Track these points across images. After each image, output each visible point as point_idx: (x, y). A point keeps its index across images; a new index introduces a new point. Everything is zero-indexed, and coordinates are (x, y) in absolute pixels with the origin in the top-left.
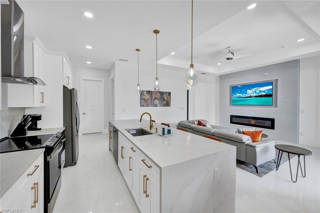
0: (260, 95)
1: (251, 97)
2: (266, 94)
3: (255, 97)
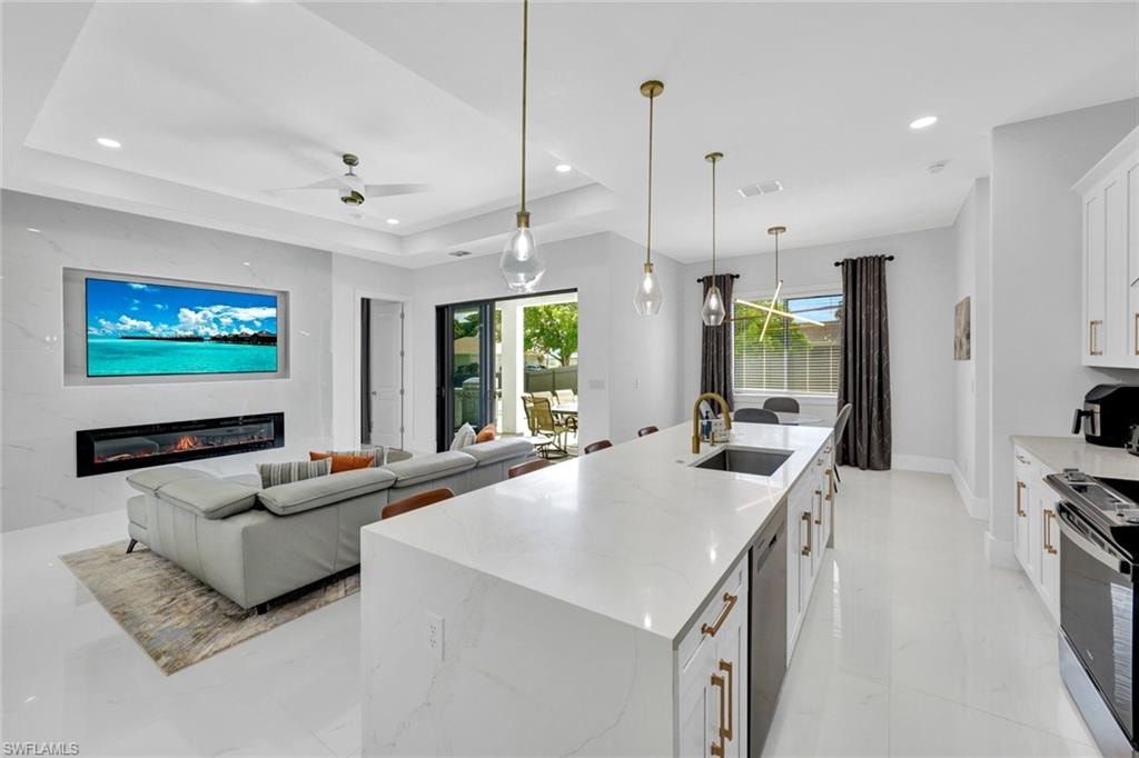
0: (237, 336)
1: (200, 339)
2: (255, 335)
3: (214, 339)
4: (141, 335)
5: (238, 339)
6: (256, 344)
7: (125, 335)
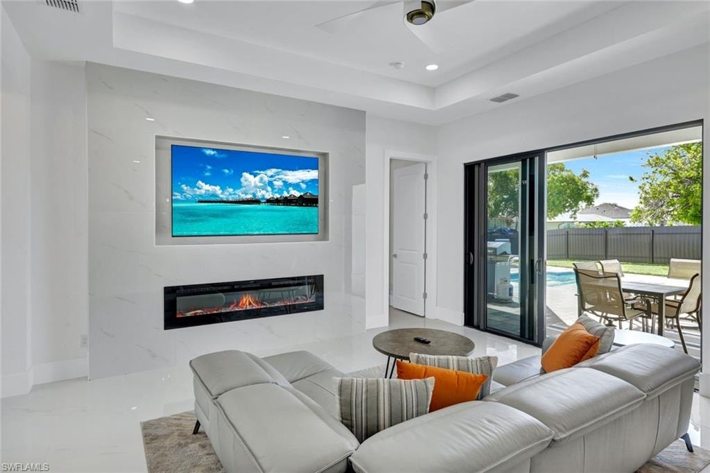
0: (286, 198)
1: (257, 202)
2: (301, 196)
3: (269, 201)
4: (213, 199)
5: (288, 201)
6: (301, 205)
7: (201, 199)
